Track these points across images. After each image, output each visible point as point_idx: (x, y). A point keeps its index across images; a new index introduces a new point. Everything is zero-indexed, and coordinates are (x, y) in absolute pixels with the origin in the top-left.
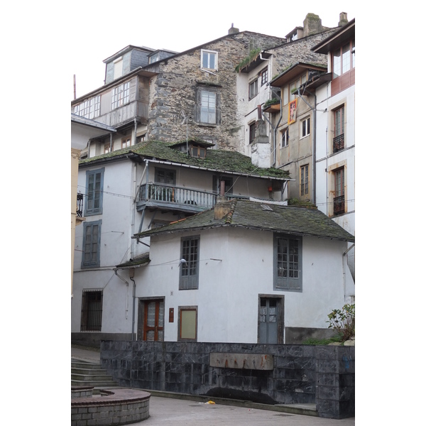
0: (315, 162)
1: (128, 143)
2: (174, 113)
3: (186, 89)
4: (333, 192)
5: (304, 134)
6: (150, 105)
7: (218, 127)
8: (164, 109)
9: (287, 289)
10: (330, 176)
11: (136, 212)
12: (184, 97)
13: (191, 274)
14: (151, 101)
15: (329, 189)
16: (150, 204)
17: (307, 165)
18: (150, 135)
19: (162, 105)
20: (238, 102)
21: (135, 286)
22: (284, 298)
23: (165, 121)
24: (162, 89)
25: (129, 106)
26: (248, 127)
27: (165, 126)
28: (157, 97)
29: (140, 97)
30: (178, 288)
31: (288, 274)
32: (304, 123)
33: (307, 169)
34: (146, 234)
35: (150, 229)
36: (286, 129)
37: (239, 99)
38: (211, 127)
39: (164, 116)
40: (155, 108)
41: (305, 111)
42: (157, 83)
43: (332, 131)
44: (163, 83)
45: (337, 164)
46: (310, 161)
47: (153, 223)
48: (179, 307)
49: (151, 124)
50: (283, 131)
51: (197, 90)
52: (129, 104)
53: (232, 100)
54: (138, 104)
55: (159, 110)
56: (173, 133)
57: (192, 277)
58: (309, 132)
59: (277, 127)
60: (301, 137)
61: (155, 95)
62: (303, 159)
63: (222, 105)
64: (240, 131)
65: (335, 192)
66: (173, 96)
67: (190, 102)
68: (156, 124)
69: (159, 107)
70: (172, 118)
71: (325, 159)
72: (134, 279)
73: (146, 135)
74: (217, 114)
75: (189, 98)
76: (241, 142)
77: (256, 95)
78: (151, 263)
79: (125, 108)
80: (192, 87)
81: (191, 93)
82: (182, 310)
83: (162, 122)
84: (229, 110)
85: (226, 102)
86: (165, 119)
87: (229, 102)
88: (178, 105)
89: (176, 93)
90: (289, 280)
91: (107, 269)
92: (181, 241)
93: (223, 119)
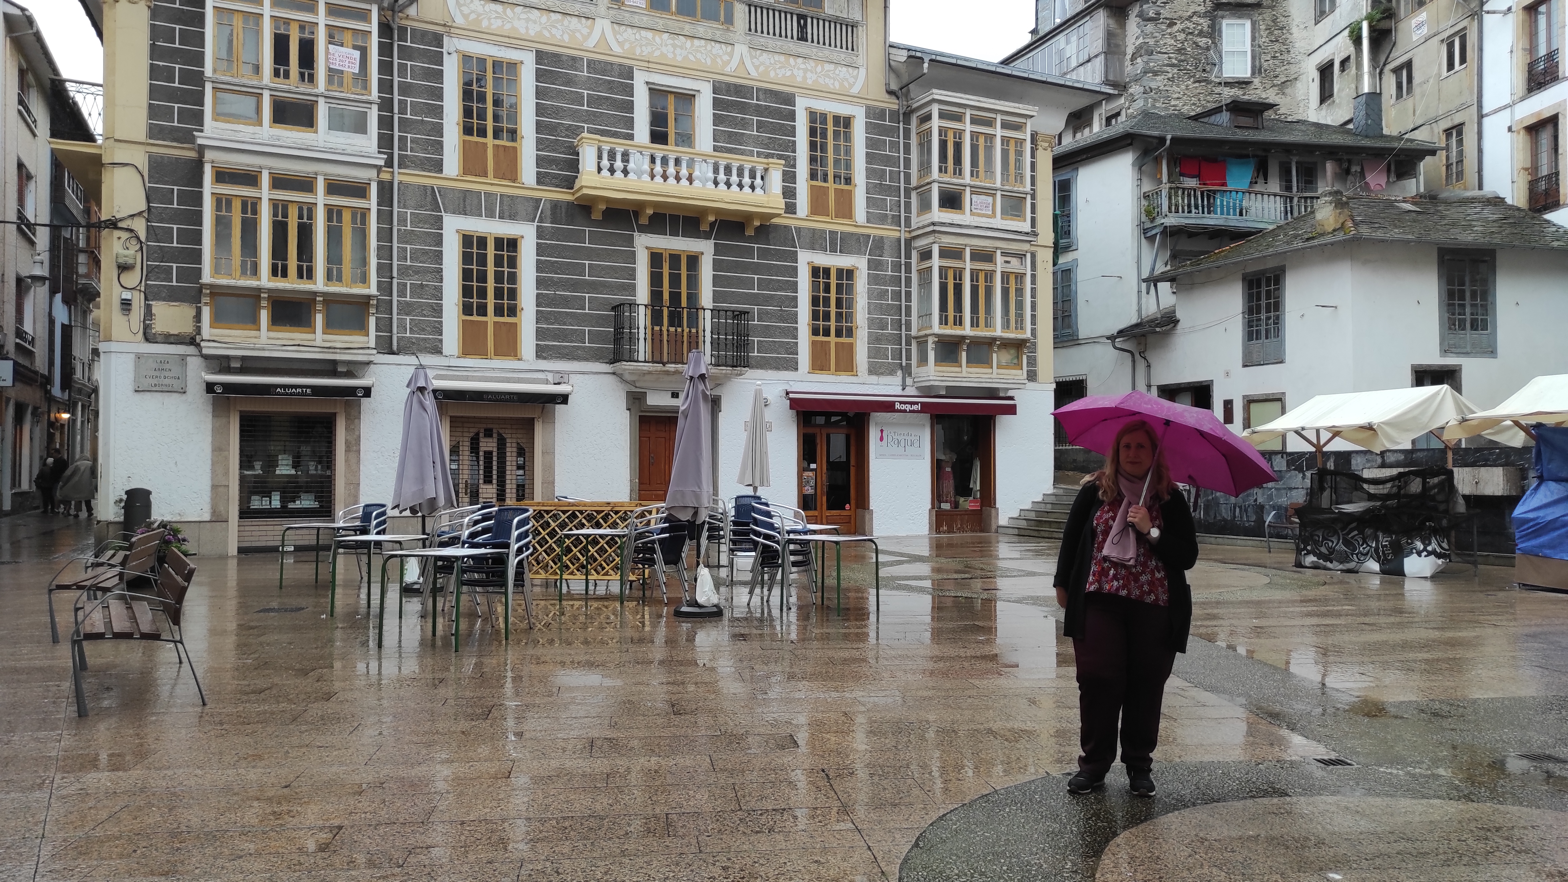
0: (1481, 117)
1: (1087, 131)
2: (1173, 65)
3: (1195, 19)
4: (1526, 169)
5: (1451, 66)
6: (1128, 57)
7: (1256, 81)
8: (1155, 61)
9: (1467, 354)
10: (1522, 138)
11: (1144, 241)
12: (1191, 33)
13: (1267, 338)
14: (1130, 50)
15: (1519, 165)
16: (1172, 220)
17: (1459, 128)
18: (1131, 111)
19: (1152, 54)
20: (1294, 30)
21: (1149, 366)
22: (1461, 369)
23: (1158, 82)
24: (1150, 27)
25: (1089, 64)
26: (1316, 75)
27: (1158, 90)
28: (1141, 40)
29: (1109, 45)
30: (1240, 363)
31: (1468, 325)
32: (1450, 46)
33: (1460, 133)
34: (1163, 278)
35: (1169, 267)
36: (1408, 65)
37: (1295, 23)
38: (1243, 83)
39: (1156, 73)
40: (1139, 60)
41: (1451, 23)
42: (1140, 15)
43: (1524, 49)
44: (1151, 14)
45: (1539, 113)
46: (1468, 117)
47: (1174, 256)
48: (1244, 397)
49: (1131, 91)
50: (1397, 71)
51: (1215, 17)
52: (1088, 61)
53: (1282, 29)
54: (1106, 59)
55: (1147, 63)
56: (1173, 103)
57: (1271, 342)
58: (1463, 60)
59: (1385, 65)
60: (1445, 73)
61: (1137, 38)
62: (1448, 114)
63: (1263, 40)
64: (1299, 84)
65: (1533, 169)
66: (1170, 34)
67: (1203, 41)
68: (1142, 89)
69: (1145, 58)
70: (1170, 75)
71: (1505, 107)
72: (1147, 355)
73: (1123, 113)
74: (1253, 58)
75: (1201, 34)
76: (1301, 105)
77: (1332, 11)
78: (1180, 326)
79: (1082, 68)
80: (1205, 15)
81: (1205, 23)
82: (1249, 401)
83: (1153, 85)
84: (1277, 47)
85: (1271, 33)
86: (1159, 78)
87: (1276, 32)
88: (1180, 51)
89: (1176, 28)
90: (1469, 335)
91: (1093, 341)
92: (1244, 279)
93: (1265, 65)
